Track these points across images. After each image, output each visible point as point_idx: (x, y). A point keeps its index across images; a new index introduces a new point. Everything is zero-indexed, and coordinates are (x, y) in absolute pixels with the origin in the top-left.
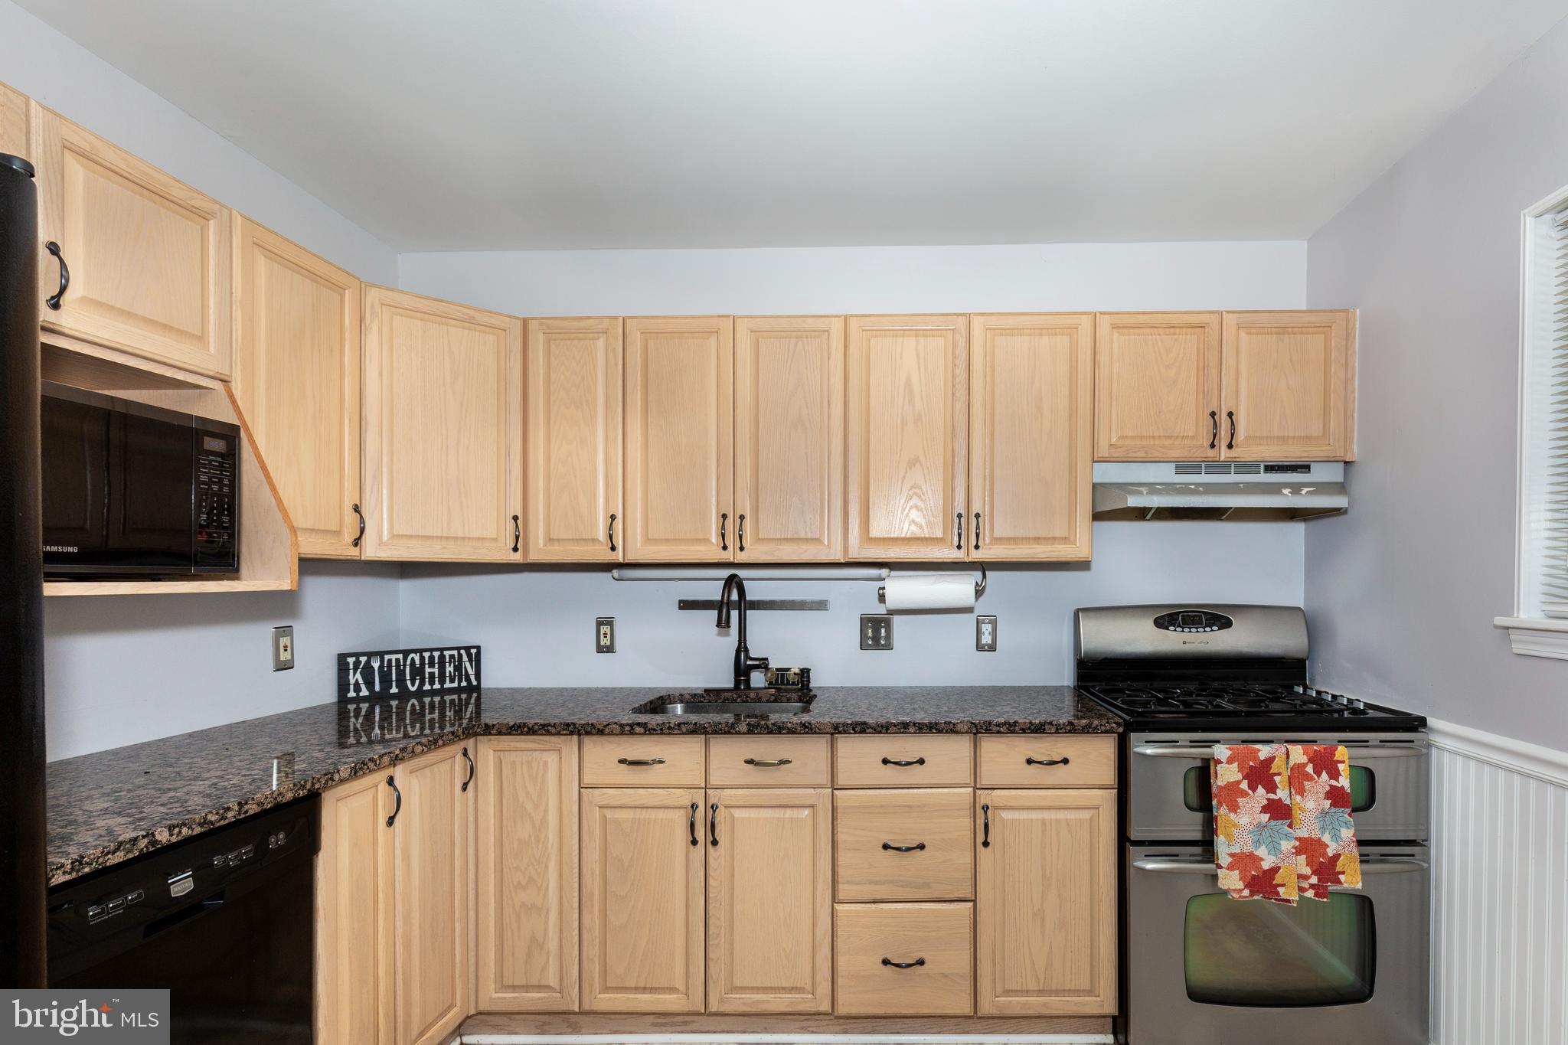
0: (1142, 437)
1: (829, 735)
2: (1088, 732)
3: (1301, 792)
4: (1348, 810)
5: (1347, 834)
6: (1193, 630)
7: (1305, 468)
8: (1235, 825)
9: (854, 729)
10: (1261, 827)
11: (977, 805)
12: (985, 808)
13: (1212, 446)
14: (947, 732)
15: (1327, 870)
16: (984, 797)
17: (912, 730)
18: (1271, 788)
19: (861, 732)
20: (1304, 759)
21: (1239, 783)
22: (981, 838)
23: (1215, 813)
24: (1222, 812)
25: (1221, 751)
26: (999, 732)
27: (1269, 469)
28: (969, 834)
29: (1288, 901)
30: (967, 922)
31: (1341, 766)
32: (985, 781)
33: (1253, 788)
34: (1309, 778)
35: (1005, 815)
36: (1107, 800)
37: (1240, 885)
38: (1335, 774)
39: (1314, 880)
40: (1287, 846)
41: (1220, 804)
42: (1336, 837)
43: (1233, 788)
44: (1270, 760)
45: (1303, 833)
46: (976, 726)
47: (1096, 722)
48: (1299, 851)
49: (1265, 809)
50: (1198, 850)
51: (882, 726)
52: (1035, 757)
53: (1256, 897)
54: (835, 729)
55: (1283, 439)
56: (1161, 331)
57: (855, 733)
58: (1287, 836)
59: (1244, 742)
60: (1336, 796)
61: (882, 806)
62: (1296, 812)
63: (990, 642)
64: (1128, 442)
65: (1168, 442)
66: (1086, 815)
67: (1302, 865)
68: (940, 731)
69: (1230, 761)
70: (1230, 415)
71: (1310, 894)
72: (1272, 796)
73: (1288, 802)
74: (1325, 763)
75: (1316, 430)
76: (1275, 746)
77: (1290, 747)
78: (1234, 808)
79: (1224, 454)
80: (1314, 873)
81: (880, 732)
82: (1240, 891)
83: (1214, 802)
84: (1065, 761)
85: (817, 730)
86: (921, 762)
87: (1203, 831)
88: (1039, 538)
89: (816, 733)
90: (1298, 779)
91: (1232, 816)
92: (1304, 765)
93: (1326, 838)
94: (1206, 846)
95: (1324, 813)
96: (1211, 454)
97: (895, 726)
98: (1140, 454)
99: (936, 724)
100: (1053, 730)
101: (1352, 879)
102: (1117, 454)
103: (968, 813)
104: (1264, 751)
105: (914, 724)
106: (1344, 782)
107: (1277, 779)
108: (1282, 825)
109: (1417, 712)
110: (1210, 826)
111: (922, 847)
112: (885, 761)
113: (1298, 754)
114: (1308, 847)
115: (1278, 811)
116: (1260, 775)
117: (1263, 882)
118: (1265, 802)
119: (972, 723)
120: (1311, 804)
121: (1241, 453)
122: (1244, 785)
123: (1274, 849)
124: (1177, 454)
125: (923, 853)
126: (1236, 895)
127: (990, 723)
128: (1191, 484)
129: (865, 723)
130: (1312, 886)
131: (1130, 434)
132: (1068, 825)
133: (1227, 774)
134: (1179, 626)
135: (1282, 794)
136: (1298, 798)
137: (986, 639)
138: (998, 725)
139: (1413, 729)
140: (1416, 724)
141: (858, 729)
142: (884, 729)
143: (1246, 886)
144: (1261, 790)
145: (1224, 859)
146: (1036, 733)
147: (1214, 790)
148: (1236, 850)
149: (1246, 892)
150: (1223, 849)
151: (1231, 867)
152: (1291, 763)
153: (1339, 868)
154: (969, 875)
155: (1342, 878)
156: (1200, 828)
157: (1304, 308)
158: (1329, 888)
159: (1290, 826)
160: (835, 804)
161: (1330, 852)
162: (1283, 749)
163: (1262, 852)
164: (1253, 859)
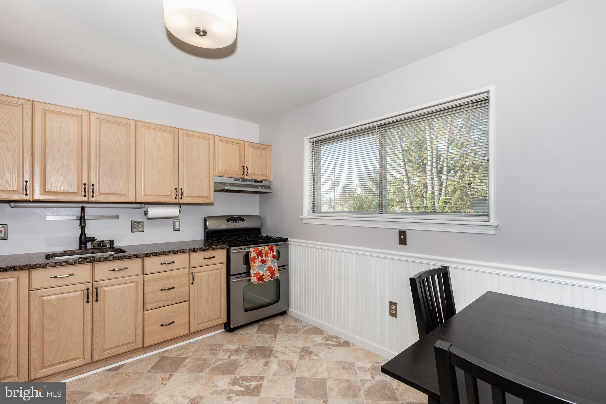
0: (226, 171)
1: (142, 258)
2: (220, 249)
3: (268, 257)
4: (276, 259)
5: (276, 264)
6: (236, 222)
7: (262, 182)
8: (255, 266)
9: (152, 255)
10: (260, 266)
11: (190, 273)
12: (192, 273)
13: (243, 175)
14: (182, 252)
15: (273, 273)
16: (192, 270)
17: (171, 253)
18: (262, 257)
19: (155, 255)
20: (268, 249)
21: (255, 256)
22: (191, 282)
23: (250, 265)
24: (252, 264)
25: (252, 250)
26: (197, 251)
27: (255, 181)
28: (188, 282)
29: (266, 281)
30: (187, 307)
31: (274, 250)
32: (192, 265)
33: (258, 257)
34: (269, 253)
35: (198, 274)
36: (224, 266)
37: (256, 280)
38: (273, 252)
39: (271, 276)
40: (265, 269)
41: (251, 262)
42: (274, 266)
43: (254, 257)
44: (262, 250)
45: (268, 266)
46: (191, 250)
47: (222, 246)
48: (268, 270)
49: (261, 262)
50: (245, 275)
51: (162, 253)
52: (206, 257)
53: (259, 282)
54: (146, 255)
55: (258, 175)
56: (231, 143)
57: (153, 256)
58: (265, 267)
59: (255, 247)
60: (274, 257)
61: (160, 278)
62: (267, 262)
63: (178, 228)
64: (223, 171)
65: (233, 172)
66: (219, 271)
67: (268, 273)
68: (180, 252)
69: (254, 251)
70: (247, 167)
71: (270, 279)
72: (262, 258)
73: (265, 259)
74: (271, 250)
75: (264, 173)
76: (262, 247)
77: (265, 247)
78: (254, 262)
79: (245, 177)
80: (271, 274)
81: (161, 255)
82: (256, 281)
83: (250, 262)
84: (214, 257)
85: (140, 256)
86: (173, 262)
87: (246, 270)
88: (199, 197)
89: (139, 257)
90: (267, 254)
91: (254, 264)
92: (268, 251)
93: (272, 266)
94: (248, 273)
95: (272, 261)
96: (243, 176)
97: (166, 252)
98: (226, 175)
99: (179, 250)
100: (212, 249)
101: (277, 275)
102: (220, 174)
103: (187, 275)
104: (260, 248)
105: (172, 251)
106: (275, 253)
107: (263, 254)
108: (264, 265)
109: (286, 237)
110: (249, 268)
111: (173, 288)
112: (162, 264)
113: (267, 248)
114: (270, 268)
115: (263, 261)
116: (260, 254)
117: (261, 279)
118: (261, 260)
119: (189, 249)
120: (269, 259)
121: (249, 177)
122: (256, 257)
123: (263, 270)
124: (234, 176)
125: (174, 289)
126: (255, 283)
127: (195, 249)
128: (239, 184)
129: (156, 252)
130: (270, 277)
131: (223, 169)
132: (214, 274)
133: (253, 255)
134: (232, 221)
135: (264, 258)
136: (267, 258)
137: (177, 227)
138: (197, 249)
139: (285, 241)
140: (286, 240)
141: (154, 254)
142: (162, 254)
143: (257, 280)
144: (260, 257)
145: (253, 275)
146: (207, 250)
147: (250, 259)
148: (255, 272)
149: (257, 282)
150: (252, 272)
151: (254, 277)
152: (266, 251)
153: (275, 273)
154: (188, 293)
155: (275, 274)
156: (246, 269)
157: (259, 143)
158: (274, 277)
159: (266, 265)
160: (144, 280)
161: (273, 269)
162: (264, 248)
163: (260, 272)
164: (259, 273)
